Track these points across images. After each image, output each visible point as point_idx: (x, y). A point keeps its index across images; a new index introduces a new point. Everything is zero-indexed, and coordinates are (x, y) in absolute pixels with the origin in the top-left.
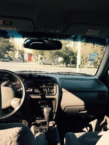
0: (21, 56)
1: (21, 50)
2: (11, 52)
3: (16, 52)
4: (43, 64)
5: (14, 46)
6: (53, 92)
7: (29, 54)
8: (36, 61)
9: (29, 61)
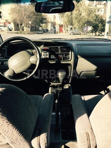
0: (53, 28)
1: (53, 22)
2: (44, 24)
3: (48, 24)
4: (73, 34)
5: (46, 19)
6: (69, 58)
7: (59, 25)
8: (67, 32)
9: (60, 32)
